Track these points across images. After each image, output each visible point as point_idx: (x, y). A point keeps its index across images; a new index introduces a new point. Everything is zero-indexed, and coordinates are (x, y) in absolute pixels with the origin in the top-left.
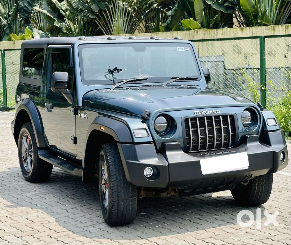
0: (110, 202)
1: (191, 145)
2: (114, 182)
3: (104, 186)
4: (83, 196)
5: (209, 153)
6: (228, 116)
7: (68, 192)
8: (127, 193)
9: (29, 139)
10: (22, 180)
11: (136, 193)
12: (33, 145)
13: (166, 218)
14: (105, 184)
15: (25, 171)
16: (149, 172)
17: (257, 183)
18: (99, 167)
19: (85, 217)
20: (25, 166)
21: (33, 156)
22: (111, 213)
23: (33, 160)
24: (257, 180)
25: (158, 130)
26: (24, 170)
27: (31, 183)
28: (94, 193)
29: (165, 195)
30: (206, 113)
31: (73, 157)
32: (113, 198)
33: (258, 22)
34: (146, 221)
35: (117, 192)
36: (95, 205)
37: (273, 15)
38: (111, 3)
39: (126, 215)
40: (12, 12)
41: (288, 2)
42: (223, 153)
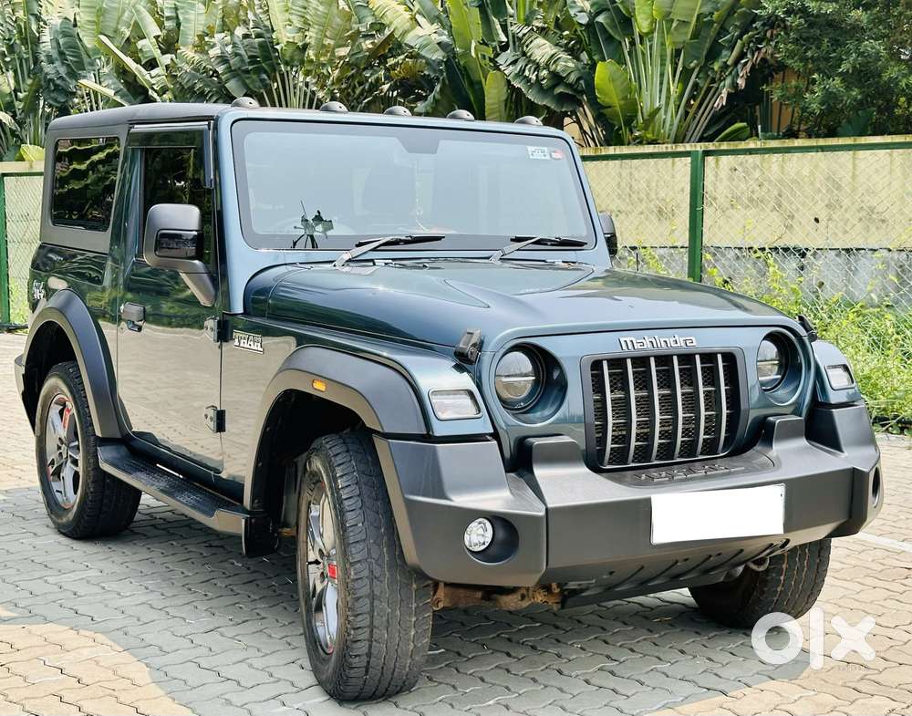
0: (343, 631)
1: (609, 446)
2: (359, 565)
3: (314, 570)
4: (235, 588)
6: (719, 357)
7: (190, 574)
8: (402, 600)
9: (69, 411)
10: (48, 531)
11: (429, 601)
12: (81, 430)
13: (508, 671)
14: (317, 562)
15: (57, 503)
17: (786, 562)
18: (299, 510)
19: (251, 666)
20: (57, 491)
21: (80, 463)
22: (344, 663)
23: (81, 474)
25: (506, 395)
26: (52, 502)
27: (75, 541)
28: (270, 578)
31: (212, 472)
32: (357, 616)
33: (634, 135)
34: (448, 681)
35: (371, 597)
36: (277, 621)
37: (669, 119)
38: (275, 76)
39: (394, 670)
40: (27, 93)
41: (709, 89)
42: (708, 473)
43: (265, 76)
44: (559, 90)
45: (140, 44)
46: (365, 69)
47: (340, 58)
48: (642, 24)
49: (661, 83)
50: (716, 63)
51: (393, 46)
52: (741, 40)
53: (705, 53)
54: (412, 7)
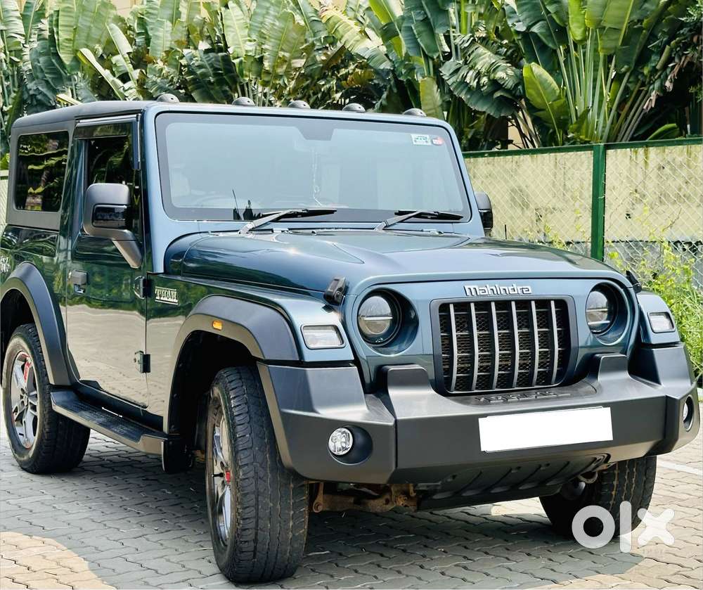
0: (235, 522)
1: (455, 375)
2: (246, 467)
3: (218, 481)
4: (163, 509)
5: (500, 398)
6: (553, 303)
7: (127, 499)
8: (281, 497)
9: (28, 365)
10: (13, 468)
11: (304, 498)
12: (38, 380)
13: (379, 566)
14: (221, 475)
15: (20, 444)
16: (341, 442)
17: (616, 479)
18: (206, 432)
19: (168, 560)
20: (20, 434)
21: (38, 408)
22: (236, 548)
23: (38, 417)
24: (616, 472)
25: (368, 331)
26: (17, 445)
28: (193, 502)
29: (381, 506)
30: (495, 292)
31: (141, 408)
32: (244, 509)
33: (569, 136)
34: (328, 572)
35: (256, 493)
36: (195, 531)
37: (600, 121)
38: (236, 87)
39: (277, 555)
40: (11, 106)
41: (639, 92)
42: (538, 397)
43: (227, 88)
44: (498, 94)
45: (114, 59)
46: (319, 80)
47: (296, 69)
48: (575, 32)
49: (594, 88)
50: (645, 68)
51: (345, 56)
52: (669, 45)
53: (635, 57)
54: (363, 22)
